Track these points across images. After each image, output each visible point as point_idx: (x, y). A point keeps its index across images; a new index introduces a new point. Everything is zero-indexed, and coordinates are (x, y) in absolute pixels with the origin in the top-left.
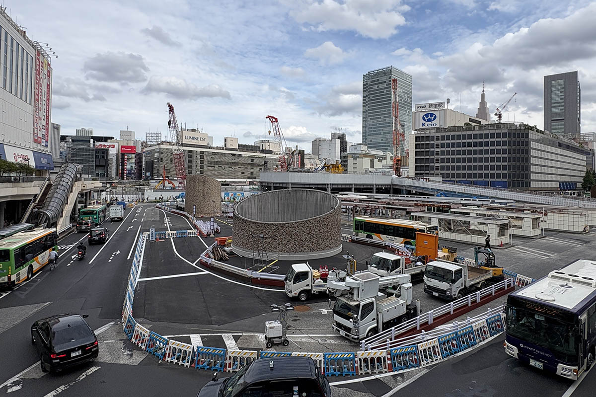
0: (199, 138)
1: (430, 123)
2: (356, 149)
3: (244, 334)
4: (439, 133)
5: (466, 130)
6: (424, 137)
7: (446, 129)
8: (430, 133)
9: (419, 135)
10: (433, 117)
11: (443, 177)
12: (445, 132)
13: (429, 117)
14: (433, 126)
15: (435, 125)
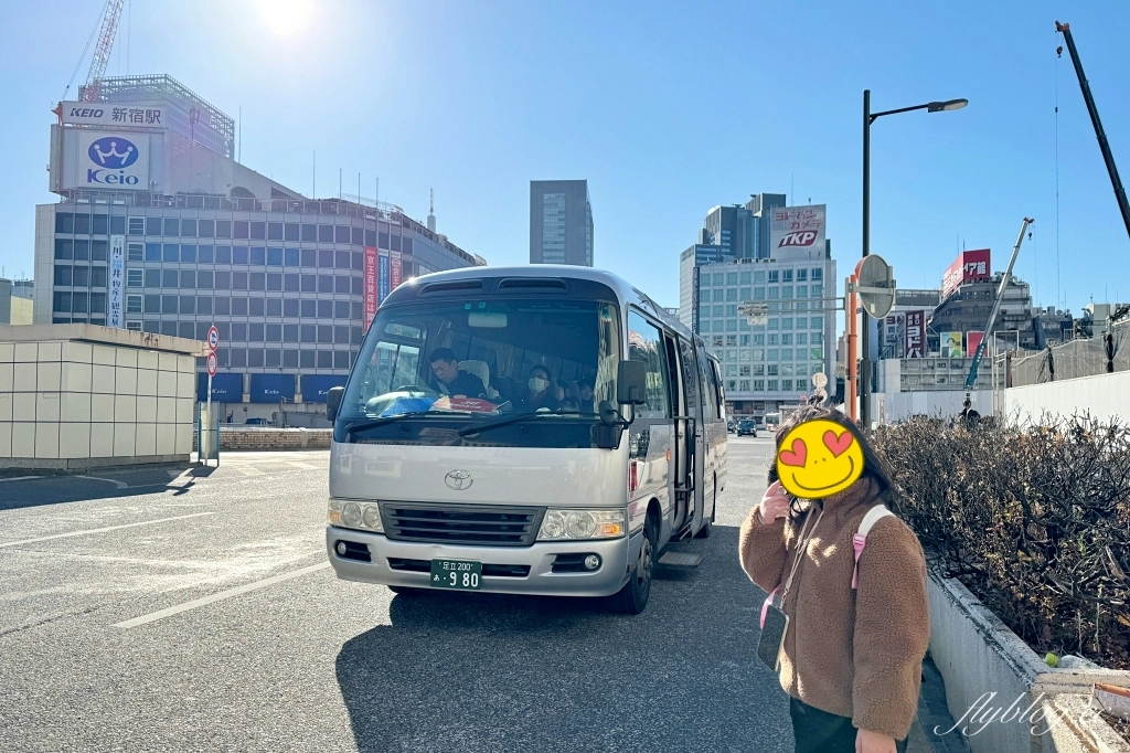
1: (116, 172)
4: (143, 209)
6: (87, 216)
7: (168, 197)
8: (110, 205)
9: (70, 209)
10: (126, 155)
12: (164, 206)
13: (113, 151)
14: (125, 186)
15: (132, 180)
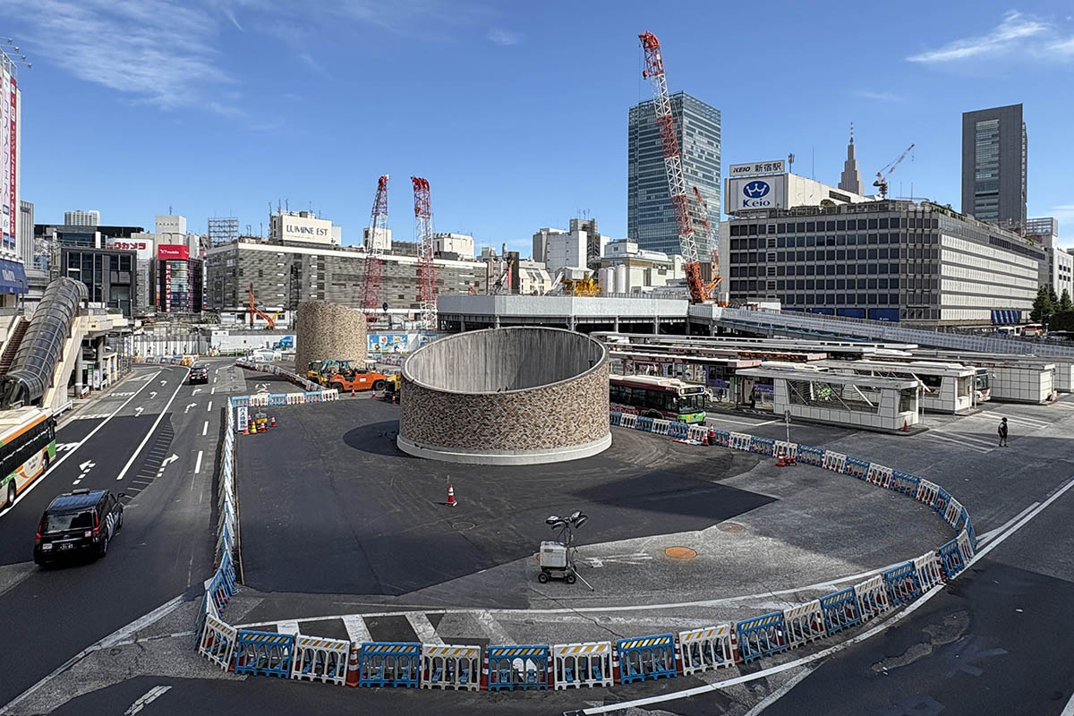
0: (315, 231)
2: (616, 249)
3: (448, 611)
4: (775, 220)
5: (823, 213)
6: (746, 226)
7: (787, 211)
8: (757, 219)
9: (737, 223)
10: (763, 189)
11: (782, 303)
12: (786, 216)
13: (756, 189)
15: (766, 203)
